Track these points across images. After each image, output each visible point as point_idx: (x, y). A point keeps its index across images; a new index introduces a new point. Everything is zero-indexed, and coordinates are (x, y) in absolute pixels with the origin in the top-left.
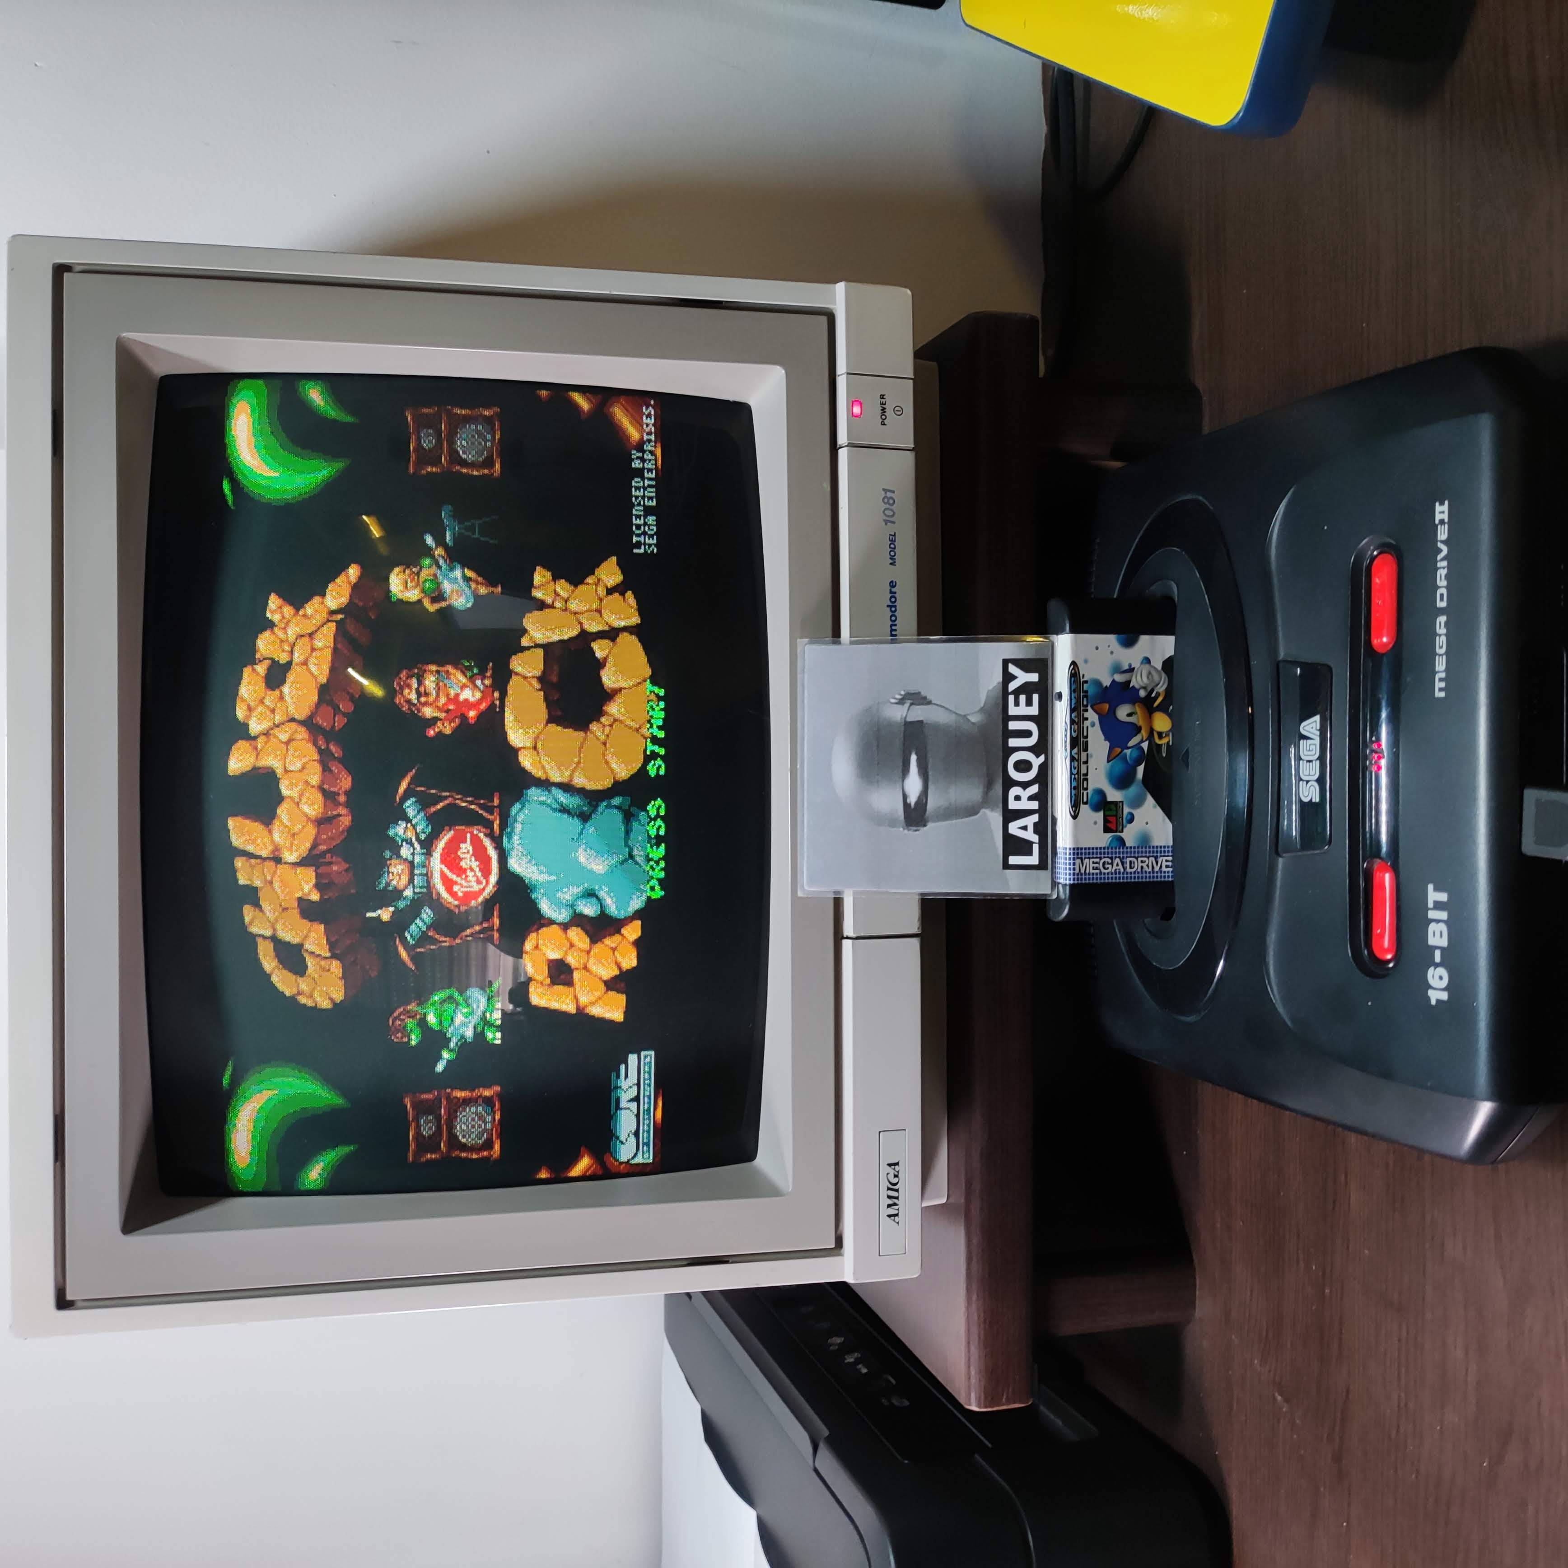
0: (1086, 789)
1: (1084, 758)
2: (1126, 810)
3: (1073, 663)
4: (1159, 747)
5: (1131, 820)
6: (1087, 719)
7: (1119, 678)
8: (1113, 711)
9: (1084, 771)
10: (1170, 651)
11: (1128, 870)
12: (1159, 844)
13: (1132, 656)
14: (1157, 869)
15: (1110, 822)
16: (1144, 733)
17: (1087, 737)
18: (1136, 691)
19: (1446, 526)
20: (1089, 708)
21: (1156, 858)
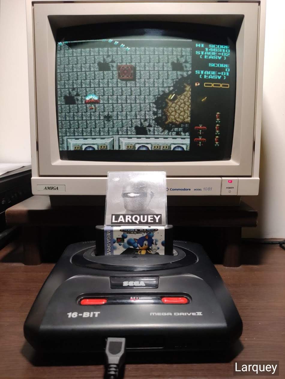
0: (127, 233)
1: (135, 232)
2: (122, 244)
3: (158, 230)
4: (138, 252)
5: (120, 245)
6: (144, 233)
7: (154, 241)
8: (146, 240)
9: (132, 233)
10: (160, 254)
11: (108, 244)
12: (114, 252)
13: (159, 245)
14: (108, 252)
15: (119, 239)
16: (141, 248)
17: (140, 233)
18: (151, 246)
19: (195, 315)
20: (147, 234)
21: (110, 251)
